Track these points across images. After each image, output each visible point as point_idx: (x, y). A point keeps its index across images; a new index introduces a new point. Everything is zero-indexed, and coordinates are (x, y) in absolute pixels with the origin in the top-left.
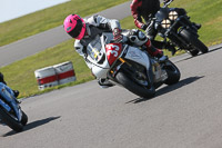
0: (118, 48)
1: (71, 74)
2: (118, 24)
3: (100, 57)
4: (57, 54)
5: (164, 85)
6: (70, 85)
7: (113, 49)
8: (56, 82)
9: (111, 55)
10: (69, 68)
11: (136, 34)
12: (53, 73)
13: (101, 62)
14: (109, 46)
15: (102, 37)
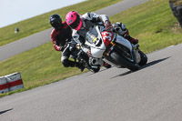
0: (111, 35)
4: (8, 67)
6: (19, 91)
7: (107, 35)
8: (7, 90)
9: (107, 39)
10: (18, 78)
12: (4, 82)
13: (99, 45)
14: (104, 33)
15: (97, 28)
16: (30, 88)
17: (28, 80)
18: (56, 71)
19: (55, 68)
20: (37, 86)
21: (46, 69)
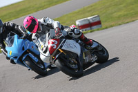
0: (56, 42)
1: (99, 23)
2: (59, 24)
3: (44, 49)
5: (96, 64)
6: (98, 30)
7: (53, 43)
8: (89, 28)
9: (52, 47)
10: (97, 20)
11: (73, 31)
12: (87, 22)
16: (107, 28)
17: (105, 21)
18: (127, 15)
19: (126, 13)
20: (112, 26)
21: (119, 13)
